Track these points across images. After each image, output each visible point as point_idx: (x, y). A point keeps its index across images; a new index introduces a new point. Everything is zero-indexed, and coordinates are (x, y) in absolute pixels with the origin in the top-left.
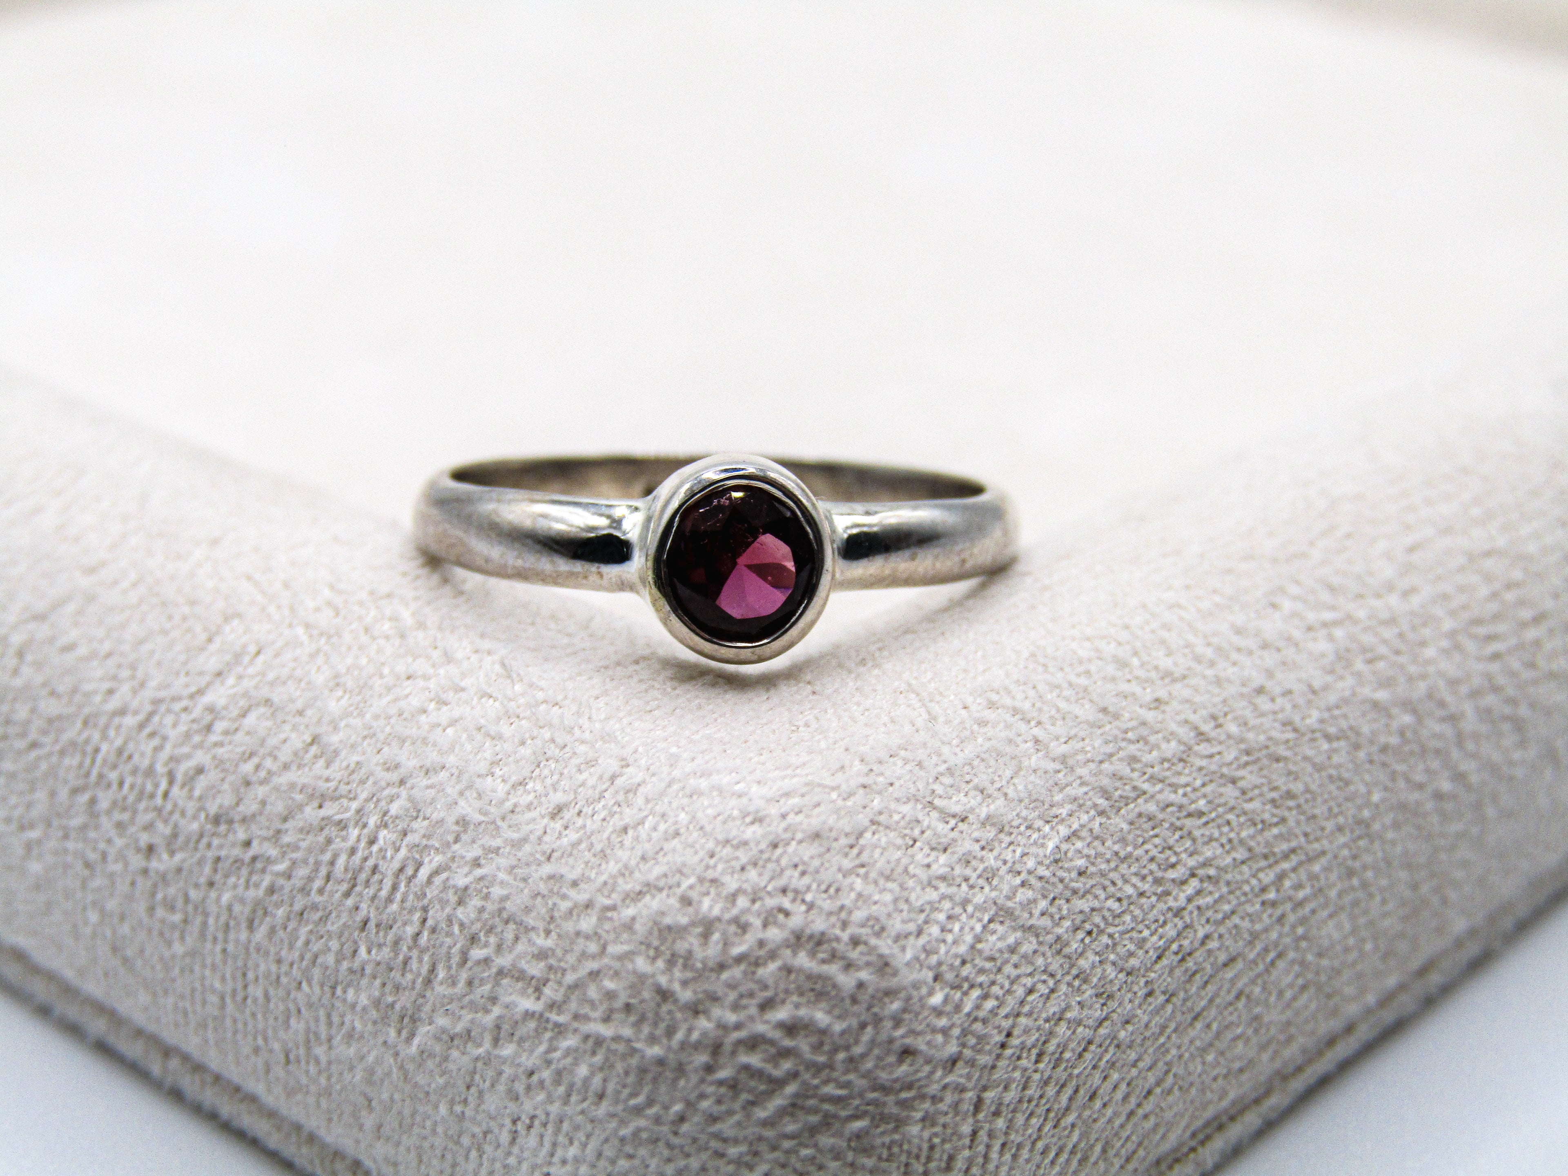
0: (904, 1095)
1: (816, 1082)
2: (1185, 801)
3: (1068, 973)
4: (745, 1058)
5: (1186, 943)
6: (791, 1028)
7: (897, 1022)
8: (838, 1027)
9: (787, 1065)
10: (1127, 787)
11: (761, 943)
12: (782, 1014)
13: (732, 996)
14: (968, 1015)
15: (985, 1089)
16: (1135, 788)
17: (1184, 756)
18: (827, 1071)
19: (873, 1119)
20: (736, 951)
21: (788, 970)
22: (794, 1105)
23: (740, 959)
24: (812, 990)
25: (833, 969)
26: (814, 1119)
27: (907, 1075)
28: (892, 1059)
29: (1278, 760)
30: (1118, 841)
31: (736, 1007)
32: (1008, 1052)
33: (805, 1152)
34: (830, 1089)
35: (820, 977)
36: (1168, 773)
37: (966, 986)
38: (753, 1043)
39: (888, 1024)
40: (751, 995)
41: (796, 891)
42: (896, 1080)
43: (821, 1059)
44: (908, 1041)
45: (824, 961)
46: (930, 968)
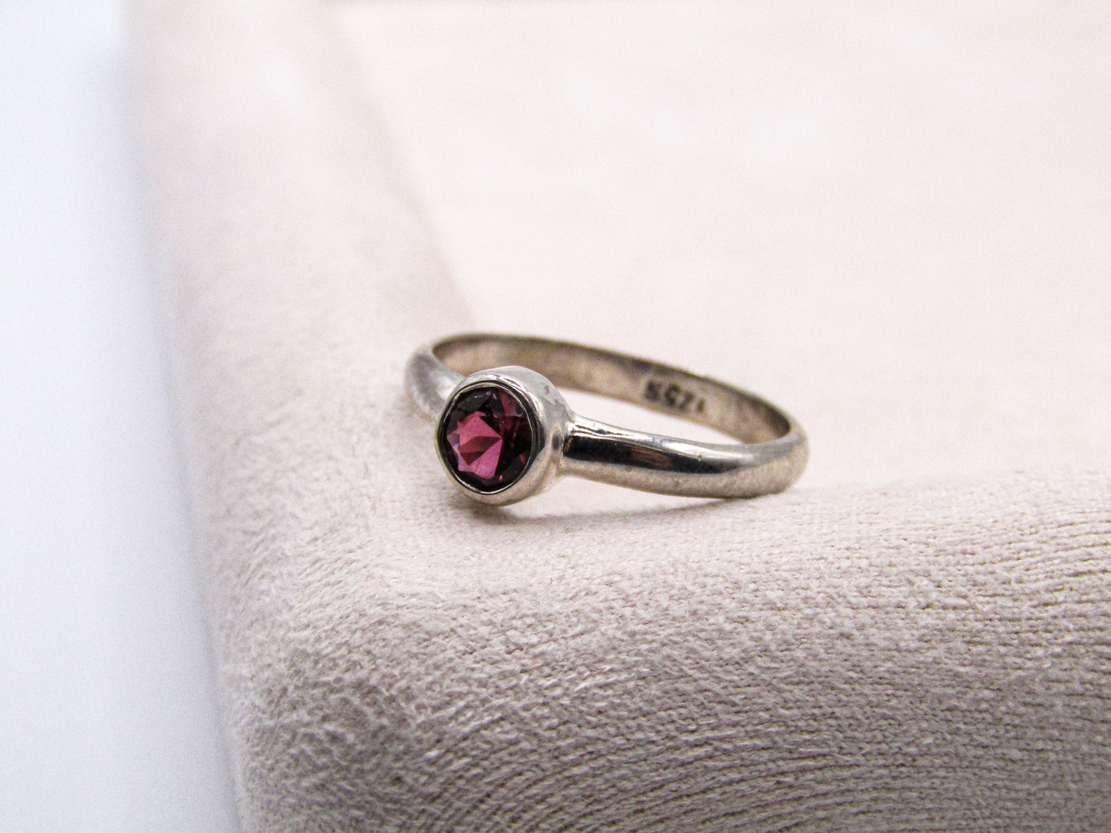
0: (389, 806)
1: (337, 776)
2: (722, 692)
3: (560, 773)
4: (304, 746)
5: (684, 787)
6: (334, 738)
7: (398, 758)
8: (359, 747)
9: (323, 760)
10: (676, 668)
11: (339, 680)
12: (330, 727)
13: (312, 705)
14: (455, 772)
15: (458, 823)
16: (681, 670)
17: (741, 662)
18: (345, 772)
19: (368, 813)
20: (324, 679)
21: (346, 702)
22: (323, 785)
23: (325, 684)
24: (354, 719)
25: (369, 711)
26: (333, 799)
27: (395, 794)
28: (387, 780)
29: (833, 688)
30: (647, 701)
31: (310, 712)
32: (483, 807)
33: (325, 817)
34: (343, 784)
35: (361, 712)
36: (718, 669)
37: (460, 754)
38: (311, 738)
39: (390, 758)
40: (321, 709)
41: (375, 656)
42: (387, 794)
43: (344, 763)
44: (402, 773)
45: (368, 704)
46: (436, 732)
